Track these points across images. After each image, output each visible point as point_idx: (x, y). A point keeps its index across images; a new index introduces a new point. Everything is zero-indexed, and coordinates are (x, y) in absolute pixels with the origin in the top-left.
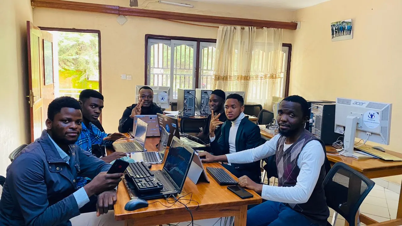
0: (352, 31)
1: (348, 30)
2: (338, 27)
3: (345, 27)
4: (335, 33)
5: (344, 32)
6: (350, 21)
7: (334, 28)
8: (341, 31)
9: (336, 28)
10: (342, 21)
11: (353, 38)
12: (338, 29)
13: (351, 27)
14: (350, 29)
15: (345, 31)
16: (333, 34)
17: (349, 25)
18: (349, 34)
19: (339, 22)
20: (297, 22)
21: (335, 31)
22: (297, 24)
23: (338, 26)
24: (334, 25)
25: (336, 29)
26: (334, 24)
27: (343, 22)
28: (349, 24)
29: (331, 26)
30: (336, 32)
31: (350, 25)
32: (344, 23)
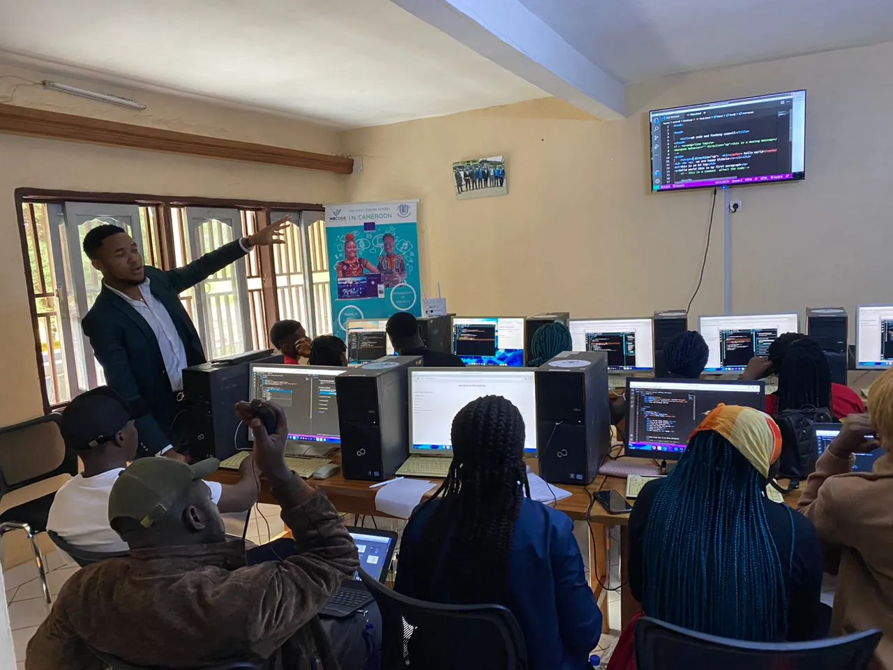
0: (505, 180)
1: (497, 178)
2: (470, 171)
3: (488, 171)
4: (464, 182)
5: (486, 180)
6: (499, 159)
7: (462, 174)
8: (480, 180)
9: (467, 173)
10: (481, 160)
11: (508, 193)
12: (471, 175)
13: (503, 171)
14: (500, 177)
15: (489, 179)
16: (460, 185)
17: (497, 169)
18: (499, 184)
19: (473, 162)
20: (350, 158)
21: (465, 180)
22: (353, 161)
23: (471, 169)
24: (460, 167)
25: (465, 175)
26: (460, 165)
27: (483, 161)
28: (498, 166)
29: (454, 168)
30: (467, 181)
31: (501, 168)
32: (485, 164)
